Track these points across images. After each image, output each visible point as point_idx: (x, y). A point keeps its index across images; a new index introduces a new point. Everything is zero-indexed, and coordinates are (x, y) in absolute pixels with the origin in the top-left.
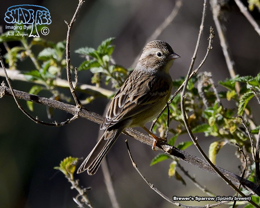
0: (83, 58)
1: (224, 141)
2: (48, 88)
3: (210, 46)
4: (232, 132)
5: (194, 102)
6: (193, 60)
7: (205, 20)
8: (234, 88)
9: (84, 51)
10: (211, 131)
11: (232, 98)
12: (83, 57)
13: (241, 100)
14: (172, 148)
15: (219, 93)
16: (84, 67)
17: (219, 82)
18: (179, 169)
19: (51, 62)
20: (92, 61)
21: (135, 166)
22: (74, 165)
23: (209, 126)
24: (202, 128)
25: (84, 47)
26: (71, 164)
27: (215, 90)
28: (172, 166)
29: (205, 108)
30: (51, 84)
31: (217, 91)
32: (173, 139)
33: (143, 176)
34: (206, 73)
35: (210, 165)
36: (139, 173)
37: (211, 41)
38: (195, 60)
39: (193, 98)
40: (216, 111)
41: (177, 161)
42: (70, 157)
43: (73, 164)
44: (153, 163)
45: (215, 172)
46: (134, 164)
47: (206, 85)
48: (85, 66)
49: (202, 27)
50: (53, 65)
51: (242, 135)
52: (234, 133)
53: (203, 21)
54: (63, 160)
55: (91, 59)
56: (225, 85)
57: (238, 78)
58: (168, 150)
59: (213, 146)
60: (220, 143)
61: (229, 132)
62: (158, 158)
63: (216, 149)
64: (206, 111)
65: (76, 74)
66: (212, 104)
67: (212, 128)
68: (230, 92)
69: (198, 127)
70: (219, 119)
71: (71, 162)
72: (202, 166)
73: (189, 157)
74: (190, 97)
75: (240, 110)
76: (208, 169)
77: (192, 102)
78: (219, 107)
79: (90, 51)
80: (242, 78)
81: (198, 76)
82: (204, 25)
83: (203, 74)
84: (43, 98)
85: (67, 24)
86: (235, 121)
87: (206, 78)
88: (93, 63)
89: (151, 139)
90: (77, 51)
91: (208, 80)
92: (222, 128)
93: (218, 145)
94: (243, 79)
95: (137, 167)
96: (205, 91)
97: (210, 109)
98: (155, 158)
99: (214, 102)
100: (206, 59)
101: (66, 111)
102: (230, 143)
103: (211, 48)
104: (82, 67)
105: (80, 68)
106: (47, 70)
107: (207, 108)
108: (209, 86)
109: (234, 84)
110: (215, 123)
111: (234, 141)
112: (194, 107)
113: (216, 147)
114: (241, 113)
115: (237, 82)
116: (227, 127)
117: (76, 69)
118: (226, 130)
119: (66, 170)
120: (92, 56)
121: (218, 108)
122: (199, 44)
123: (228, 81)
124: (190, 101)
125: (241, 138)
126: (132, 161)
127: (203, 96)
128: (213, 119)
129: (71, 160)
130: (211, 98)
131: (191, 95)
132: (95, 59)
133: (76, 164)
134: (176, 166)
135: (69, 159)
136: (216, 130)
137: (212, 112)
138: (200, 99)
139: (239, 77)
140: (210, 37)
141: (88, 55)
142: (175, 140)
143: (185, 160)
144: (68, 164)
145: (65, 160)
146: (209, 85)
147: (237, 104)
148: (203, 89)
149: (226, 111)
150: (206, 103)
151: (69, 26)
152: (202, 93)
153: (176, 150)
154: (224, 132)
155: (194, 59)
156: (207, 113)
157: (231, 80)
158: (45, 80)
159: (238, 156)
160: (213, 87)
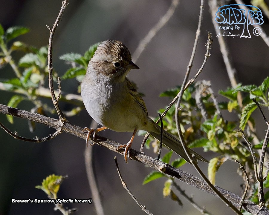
0: (68, 65)
1: (225, 157)
2: (30, 98)
3: (208, 53)
4: (233, 147)
5: (192, 113)
6: (188, 69)
7: (202, 24)
8: (235, 98)
9: (69, 57)
10: (210, 146)
11: (233, 109)
12: (68, 63)
13: (243, 112)
14: (165, 166)
15: (219, 104)
16: (69, 76)
17: (219, 92)
18: (175, 188)
19: (34, 69)
20: (78, 69)
21: (125, 186)
22: (58, 184)
23: (208, 140)
24: (201, 142)
25: (70, 53)
26: (54, 183)
27: (215, 101)
28: (167, 184)
29: (204, 121)
30: (33, 94)
31: (217, 101)
32: (168, 155)
33: (134, 197)
34: (205, 82)
35: (208, 184)
36: (130, 193)
37: (209, 47)
38: (192, 68)
39: (190, 109)
40: (215, 124)
41: (172, 179)
42: (54, 175)
43: (56, 183)
44: (146, 182)
45: (214, 193)
46: (124, 184)
47: (204, 95)
48: (70, 74)
49: (198, 32)
50: (35, 72)
51: (245, 150)
52: (236, 148)
53: (199, 25)
54: (45, 178)
55: (77, 66)
56: (226, 95)
57: (240, 88)
58: (161, 168)
59: (212, 163)
60: (220, 159)
61: (231, 147)
62: (151, 176)
63: (216, 166)
64: (204, 123)
65: (59, 84)
66: (212, 116)
67: (211, 142)
68: (232, 102)
69: (196, 141)
70: (219, 132)
71: (54, 181)
72: (199, 186)
73: (185, 176)
74: (187, 108)
75: (242, 123)
76: (206, 189)
77: (190, 114)
78: (220, 119)
79: (76, 58)
80: (245, 87)
81: (196, 85)
82: (201, 29)
83: (202, 83)
84: (23, 111)
85: (49, 29)
86: (236, 135)
87: (205, 88)
88: (79, 71)
89: (142, 156)
90: (62, 58)
91: (206, 89)
92: (222, 142)
93: (218, 162)
94: (246, 89)
95: (127, 187)
96: (204, 101)
97: (209, 122)
98: (149, 176)
99: (214, 113)
100: (203, 67)
101: (48, 125)
102: (231, 159)
103: (209, 55)
104: (67, 75)
105: (65, 77)
106: (29, 78)
107: (206, 120)
108: (208, 96)
109: (236, 93)
110: (214, 137)
111: (236, 157)
112: (192, 120)
113: (216, 164)
114: (243, 126)
115: (239, 92)
116: (228, 141)
117: (59, 79)
118: (227, 144)
119: (49, 190)
120: (79, 63)
121: (218, 120)
122: (196, 50)
123: (230, 90)
124: (187, 112)
125: (244, 154)
126: (122, 181)
127: (201, 108)
128: (213, 133)
129: (55, 179)
130: (210, 109)
131: (188, 106)
132: (81, 66)
133: (60, 182)
134: (172, 185)
135: (52, 177)
136: (216, 144)
137: (212, 125)
138: (199, 110)
139: (241, 86)
140: (208, 43)
141: (74, 61)
142: (171, 156)
143: (180, 179)
144: (51, 183)
145: (47, 179)
146: (208, 94)
147: (239, 115)
148: (202, 99)
149: (227, 123)
150: (205, 115)
151: (52, 32)
152: (201, 104)
153: (171, 168)
154: (225, 147)
155: (190, 67)
156: (206, 127)
157: (232, 89)
158: (27, 89)
159: (241, 174)
160: (212, 97)
